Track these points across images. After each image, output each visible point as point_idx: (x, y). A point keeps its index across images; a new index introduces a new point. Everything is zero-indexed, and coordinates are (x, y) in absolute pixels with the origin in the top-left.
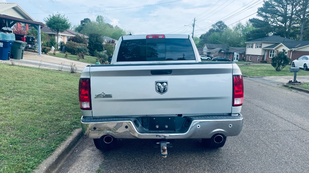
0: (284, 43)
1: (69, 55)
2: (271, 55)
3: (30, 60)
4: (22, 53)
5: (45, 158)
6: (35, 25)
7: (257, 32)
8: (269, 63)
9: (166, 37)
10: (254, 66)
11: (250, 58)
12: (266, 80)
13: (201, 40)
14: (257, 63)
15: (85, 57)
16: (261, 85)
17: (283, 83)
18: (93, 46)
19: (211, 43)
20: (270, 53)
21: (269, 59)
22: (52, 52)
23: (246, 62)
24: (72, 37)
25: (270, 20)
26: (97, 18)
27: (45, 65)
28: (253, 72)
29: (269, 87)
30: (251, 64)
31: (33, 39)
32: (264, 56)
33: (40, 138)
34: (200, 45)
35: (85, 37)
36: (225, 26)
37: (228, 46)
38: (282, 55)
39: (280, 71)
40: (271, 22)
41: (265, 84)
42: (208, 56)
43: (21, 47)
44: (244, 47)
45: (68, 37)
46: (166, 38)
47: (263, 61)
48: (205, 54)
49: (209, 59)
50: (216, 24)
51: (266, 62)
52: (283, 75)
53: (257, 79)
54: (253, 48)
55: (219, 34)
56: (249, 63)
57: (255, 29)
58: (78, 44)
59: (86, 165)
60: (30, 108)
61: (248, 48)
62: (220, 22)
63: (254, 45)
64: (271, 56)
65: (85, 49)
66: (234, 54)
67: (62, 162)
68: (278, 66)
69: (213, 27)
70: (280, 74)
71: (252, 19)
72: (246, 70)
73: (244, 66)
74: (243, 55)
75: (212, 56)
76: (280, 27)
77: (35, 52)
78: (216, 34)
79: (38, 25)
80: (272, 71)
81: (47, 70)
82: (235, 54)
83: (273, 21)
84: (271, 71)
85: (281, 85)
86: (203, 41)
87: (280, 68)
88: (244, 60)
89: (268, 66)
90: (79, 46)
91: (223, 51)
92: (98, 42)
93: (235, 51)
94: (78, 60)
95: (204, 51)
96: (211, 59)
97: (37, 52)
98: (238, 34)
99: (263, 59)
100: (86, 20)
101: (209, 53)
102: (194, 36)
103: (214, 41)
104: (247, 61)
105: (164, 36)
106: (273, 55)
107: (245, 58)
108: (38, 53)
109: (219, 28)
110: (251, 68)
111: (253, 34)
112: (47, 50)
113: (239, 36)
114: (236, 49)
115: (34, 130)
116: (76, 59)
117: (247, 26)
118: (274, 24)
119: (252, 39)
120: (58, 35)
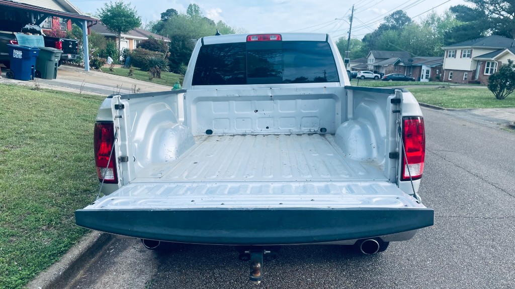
0: (511, 48)
1: (136, 71)
2: (488, 70)
3: (69, 79)
4: (56, 69)
5: (45, 269)
6: (78, 20)
7: (464, 28)
8: (485, 85)
9: (285, 39)
10: (456, 90)
11: (450, 75)
12: (478, 116)
13: (364, 44)
14: (462, 83)
15: (163, 75)
16: (468, 124)
17: (508, 122)
18: (178, 56)
19: (382, 49)
20: (486, 67)
21: (484, 78)
22: (106, 66)
23: (442, 83)
24: (144, 40)
25: (488, 9)
26: (189, 8)
27: (93, 90)
28: (454, 101)
29: (482, 128)
30: (451, 86)
31: (75, 44)
32: (475, 72)
33: (44, 228)
34: (361, 54)
35: (165, 40)
36: (408, 19)
37: (412, 55)
38: (507, 70)
39: (503, 98)
40: (490, 11)
41: (476, 123)
42: (375, 72)
43: (53, 58)
44: (440, 56)
45: (137, 41)
46: (283, 40)
47: (473, 81)
48: (370, 68)
49: (378, 77)
50: (393, 15)
51: (478, 83)
52: (508, 107)
53: (460, 113)
54: (455, 58)
55: (397, 33)
56: (447, 83)
57: (461, 24)
58: (152, 52)
59: (121, 282)
60: (43, 167)
61: (447, 57)
62: (399, 12)
63: (459, 53)
64: (487, 72)
65: (162, 62)
66: (422, 69)
67: (80, 275)
68: (500, 91)
69: (386, 21)
70: (503, 105)
71: (455, 7)
72: (442, 97)
73: (439, 90)
74: (438, 71)
75: (384, 72)
76: (506, 20)
77: (79, 66)
78: (392, 33)
79: (83, 21)
80: (489, 98)
81: (93, 97)
82: (424, 68)
83: (494, 9)
84: (486, 99)
85: (505, 124)
86: (368, 46)
87: (504, 94)
88: (439, 79)
89: (483, 89)
90: (152, 56)
91: (402, 64)
92: (187, 49)
93: (424, 64)
94: (150, 80)
95: (369, 62)
96: (381, 77)
97: (82, 67)
98: (430, 33)
99: (474, 77)
100: (170, 12)
101: (378, 67)
102: (351, 37)
103: (387, 46)
104: (445, 81)
105: (279, 36)
106: (492, 70)
107: (441, 75)
108: (84, 68)
109: (397, 24)
110: (451, 93)
111: (456, 32)
112: (99, 63)
113: (433, 37)
114: (424, 60)
115: (36, 211)
116: (147, 78)
117: (447, 19)
118: (494, 14)
119: (455, 42)
120: (119, 38)
